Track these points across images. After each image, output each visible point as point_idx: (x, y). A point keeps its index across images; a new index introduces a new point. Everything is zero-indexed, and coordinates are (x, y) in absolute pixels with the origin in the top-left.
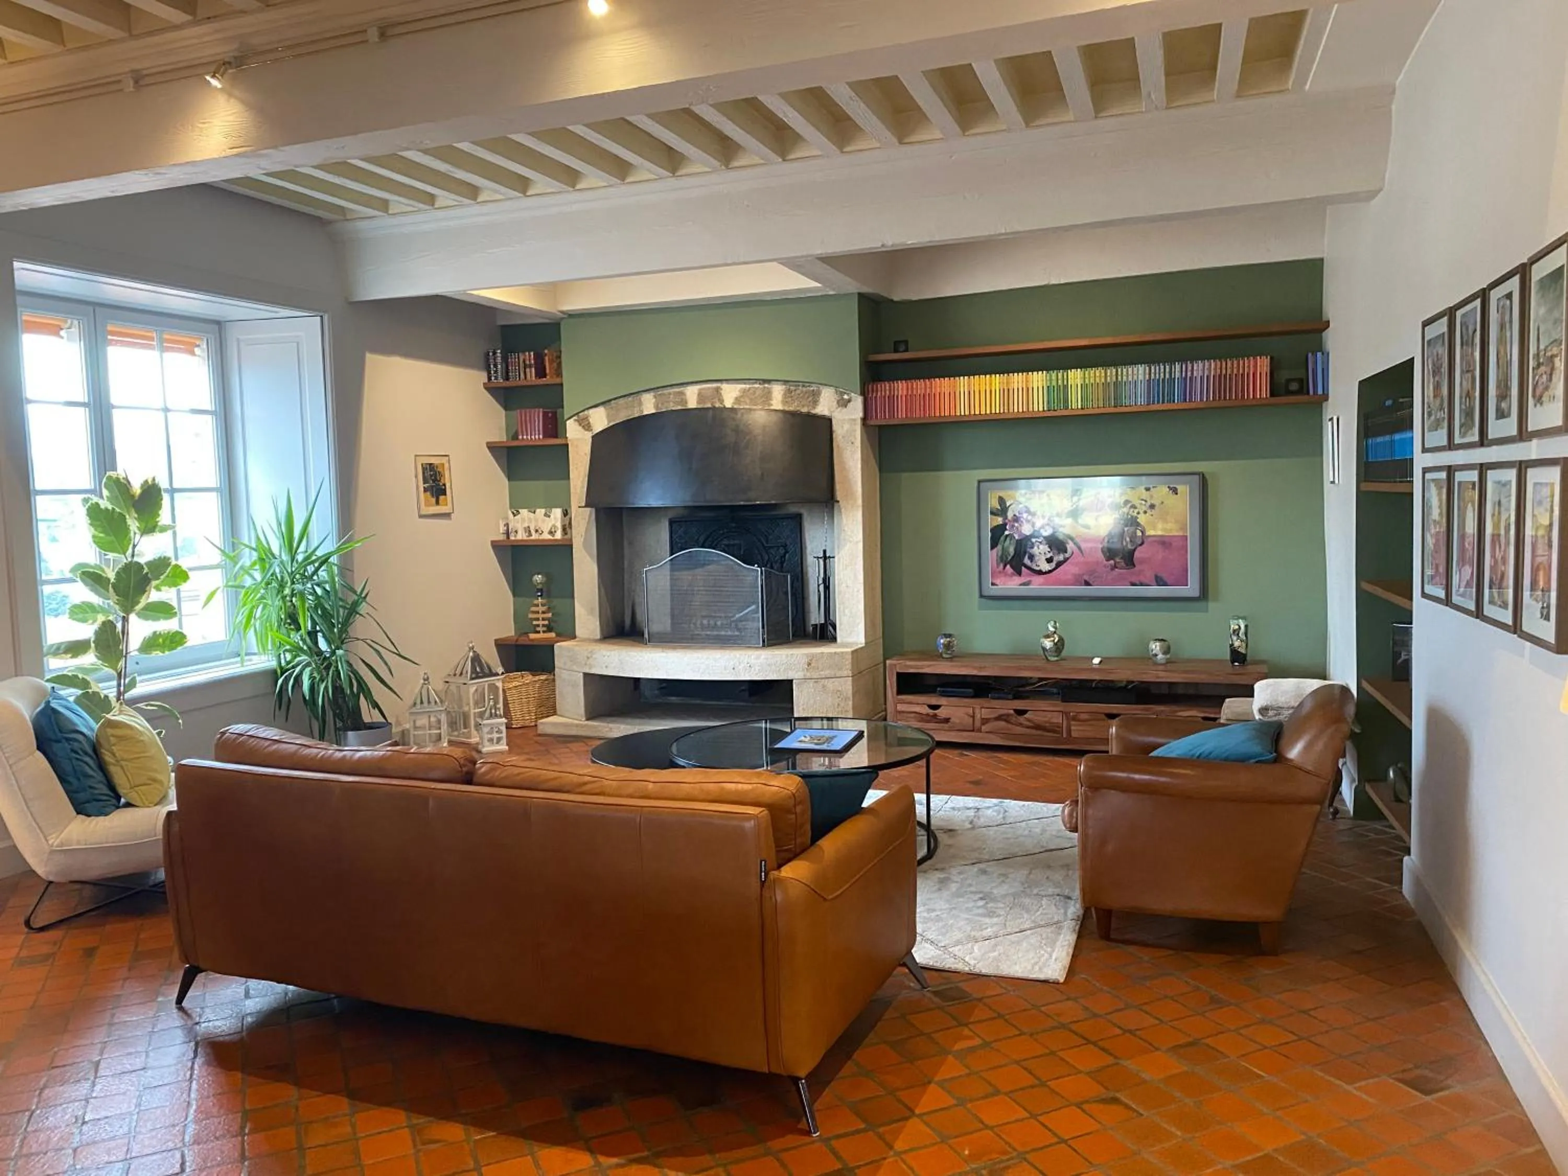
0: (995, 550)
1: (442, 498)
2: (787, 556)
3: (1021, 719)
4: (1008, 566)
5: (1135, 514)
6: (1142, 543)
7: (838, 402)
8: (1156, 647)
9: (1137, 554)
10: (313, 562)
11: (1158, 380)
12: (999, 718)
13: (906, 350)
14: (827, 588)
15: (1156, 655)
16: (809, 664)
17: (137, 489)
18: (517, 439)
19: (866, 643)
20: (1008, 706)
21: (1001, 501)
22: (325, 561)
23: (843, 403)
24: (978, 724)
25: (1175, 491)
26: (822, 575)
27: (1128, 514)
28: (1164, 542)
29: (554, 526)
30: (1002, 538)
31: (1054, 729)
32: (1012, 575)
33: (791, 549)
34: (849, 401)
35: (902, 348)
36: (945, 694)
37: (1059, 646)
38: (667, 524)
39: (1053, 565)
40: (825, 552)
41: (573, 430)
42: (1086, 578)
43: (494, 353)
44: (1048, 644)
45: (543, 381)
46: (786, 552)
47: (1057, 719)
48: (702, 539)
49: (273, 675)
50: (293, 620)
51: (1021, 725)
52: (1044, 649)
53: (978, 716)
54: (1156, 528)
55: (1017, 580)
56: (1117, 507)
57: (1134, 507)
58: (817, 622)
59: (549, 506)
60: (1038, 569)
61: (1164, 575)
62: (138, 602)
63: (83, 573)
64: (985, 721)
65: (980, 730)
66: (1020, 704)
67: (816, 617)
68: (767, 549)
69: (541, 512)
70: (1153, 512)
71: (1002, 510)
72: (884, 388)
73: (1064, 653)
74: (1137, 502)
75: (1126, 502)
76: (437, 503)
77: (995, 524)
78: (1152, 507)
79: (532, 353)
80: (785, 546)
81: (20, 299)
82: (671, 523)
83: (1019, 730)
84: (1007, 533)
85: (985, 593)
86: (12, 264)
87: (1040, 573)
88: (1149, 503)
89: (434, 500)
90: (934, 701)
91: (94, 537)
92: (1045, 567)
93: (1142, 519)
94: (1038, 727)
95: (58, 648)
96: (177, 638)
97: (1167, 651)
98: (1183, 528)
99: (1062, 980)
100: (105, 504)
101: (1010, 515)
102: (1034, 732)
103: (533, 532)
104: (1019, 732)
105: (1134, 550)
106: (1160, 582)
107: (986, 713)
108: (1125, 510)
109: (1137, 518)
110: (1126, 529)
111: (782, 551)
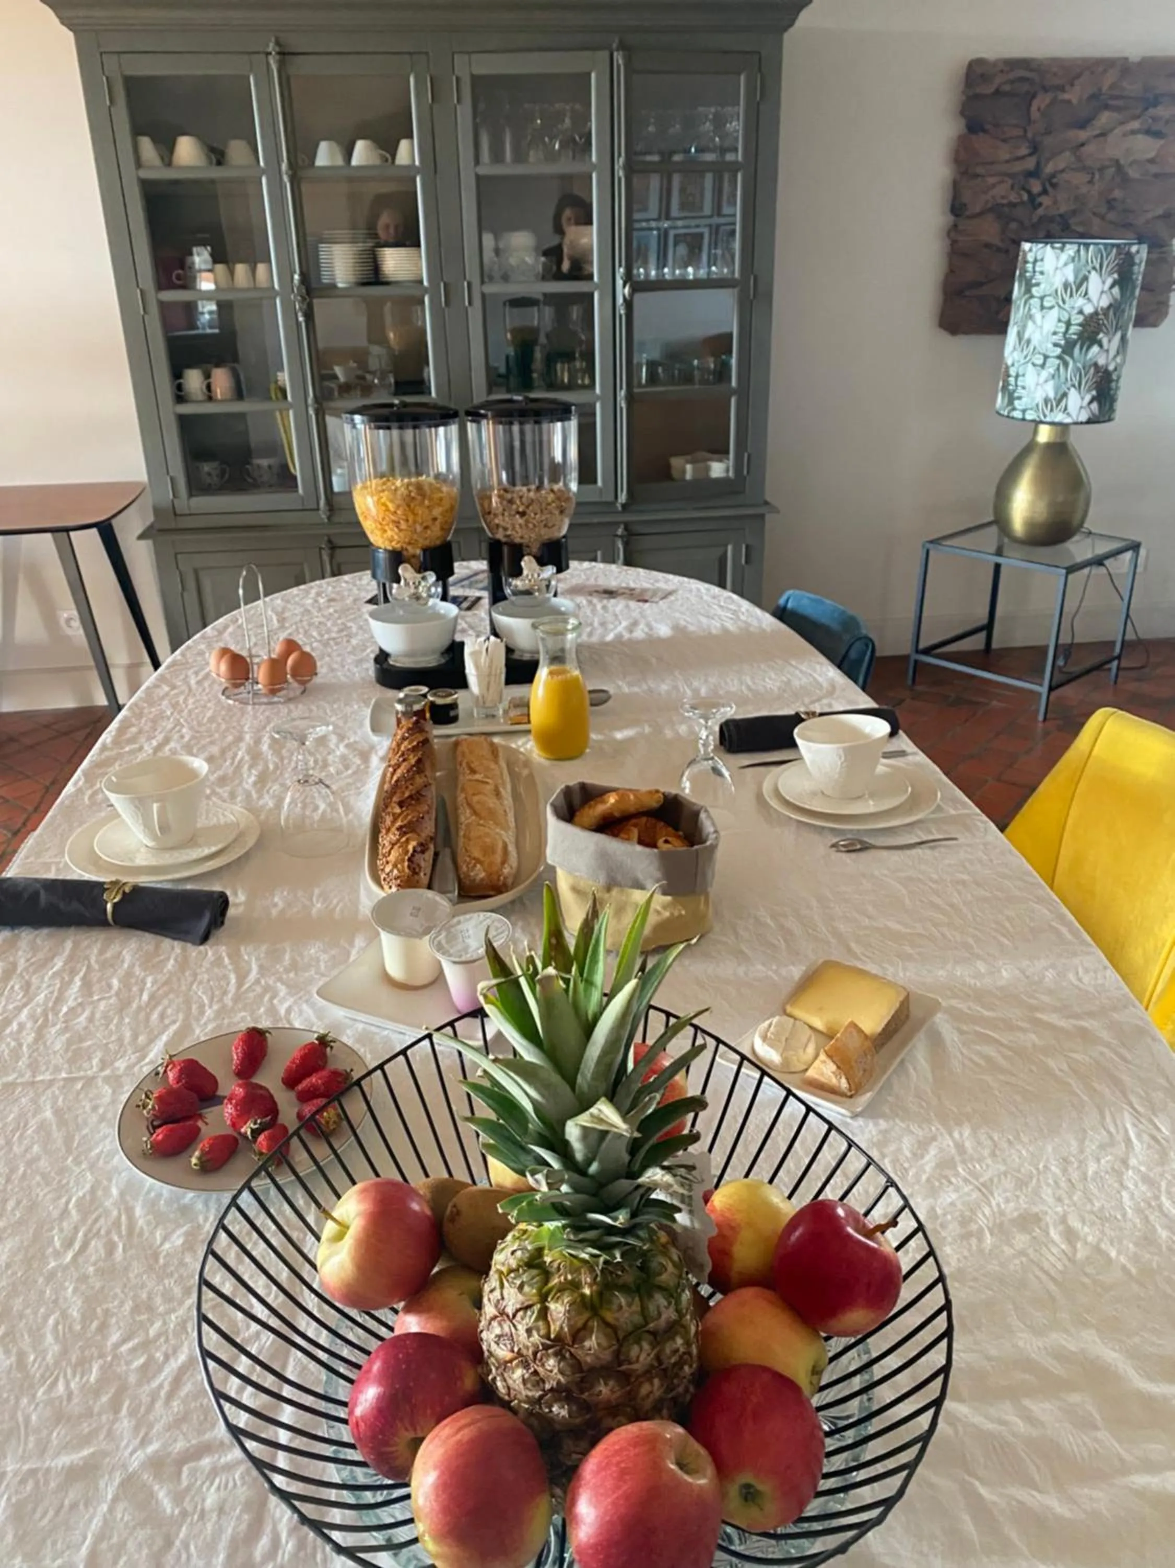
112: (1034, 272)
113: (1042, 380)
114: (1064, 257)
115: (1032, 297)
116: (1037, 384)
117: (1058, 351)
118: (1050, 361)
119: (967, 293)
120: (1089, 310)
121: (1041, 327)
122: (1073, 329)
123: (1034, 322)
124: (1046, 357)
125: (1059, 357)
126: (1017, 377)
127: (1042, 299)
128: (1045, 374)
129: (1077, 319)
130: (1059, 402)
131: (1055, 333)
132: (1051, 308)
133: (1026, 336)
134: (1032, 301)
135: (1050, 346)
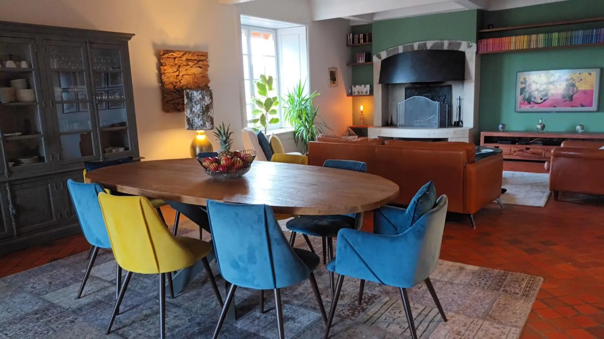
0: (521, 96)
1: (335, 82)
2: (446, 99)
3: (528, 151)
4: (526, 101)
5: (574, 83)
6: (576, 93)
7: (468, 46)
8: (578, 128)
9: (574, 96)
10: (304, 100)
11: (587, 36)
12: (520, 151)
13: (493, 28)
14: (460, 109)
15: (579, 130)
16: (454, 133)
17: (267, 78)
18: (356, 63)
19: (474, 127)
20: (524, 147)
21: (525, 79)
22: (307, 100)
23: (469, 47)
24: (512, 152)
25: (590, 74)
26: (458, 105)
27: (572, 82)
28: (585, 92)
29: (367, 91)
30: (524, 92)
31: (540, 154)
32: (527, 104)
33: (447, 97)
34: (472, 46)
35: (491, 27)
36: (500, 143)
37: (543, 127)
38: (404, 89)
39: (542, 101)
40: (460, 97)
41: (375, 59)
42: (554, 105)
43: (350, 35)
44: (539, 127)
45: (365, 43)
46: (446, 98)
47: (540, 151)
48: (416, 93)
49: (294, 133)
50: (300, 117)
51: (528, 153)
52: (537, 129)
53: (512, 150)
54: (582, 87)
55: (529, 106)
56: (568, 80)
57: (574, 80)
58: (456, 121)
59: (365, 84)
60: (536, 102)
61: (584, 104)
62: (269, 109)
63: (257, 101)
64: (515, 152)
65: (513, 155)
66: (528, 146)
67: (455, 119)
68: (439, 97)
69: (363, 86)
70: (582, 82)
71: (524, 82)
72: (484, 41)
73: (545, 130)
74: (575, 78)
75: (571, 78)
76: (334, 83)
77: (522, 87)
78: (581, 80)
79: (362, 35)
80: (445, 96)
81: (242, 26)
82: (406, 89)
83: (526, 154)
84: (526, 90)
85: (517, 111)
86: (240, 16)
87: (538, 103)
88: (580, 79)
89: (333, 82)
90: (497, 145)
91: (258, 91)
92: (540, 101)
93: (577, 84)
94: (533, 153)
95: (251, 121)
96: (278, 120)
97: (583, 129)
98: (592, 86)
99: (543, 206)
100: (261, 82)
101: (528, 84)
102: (532, 155)
103: (360, 92)
104: (527, 155)
105: (573, 95)
106: (582, 106)
107: (515, 149)
108: (570, 81)
109: (575, 84)
110: (571, 88)
111: (444, 97)
112: (192, 96)
113: (199, 120)
114: (198, 93)
115: (192, 102)
116: (198, 122)
117: (202, 114)
118: (200, 116)
119: (169, 103)
120: (206, 104)
121: (196, 109)
122: (204, 108)
123: (194, 107)
124: (199, 115)
125: (202, 115)
126: (192, 120)
127: (195, 102)
128: (199, 119)
129: (204, 106)
130: (204, 125)
131: (200, 110)
132: (198, 104)
133: (193, 111)
134: (193, 103)
135: (199, 112)
